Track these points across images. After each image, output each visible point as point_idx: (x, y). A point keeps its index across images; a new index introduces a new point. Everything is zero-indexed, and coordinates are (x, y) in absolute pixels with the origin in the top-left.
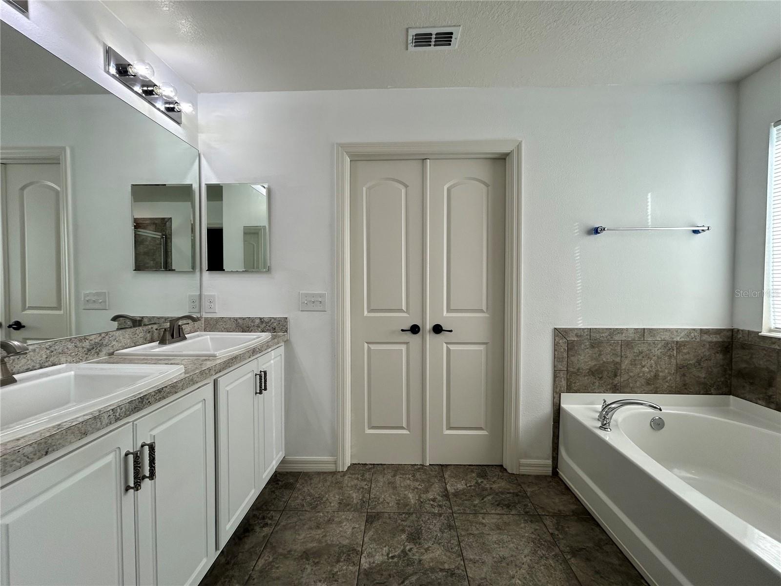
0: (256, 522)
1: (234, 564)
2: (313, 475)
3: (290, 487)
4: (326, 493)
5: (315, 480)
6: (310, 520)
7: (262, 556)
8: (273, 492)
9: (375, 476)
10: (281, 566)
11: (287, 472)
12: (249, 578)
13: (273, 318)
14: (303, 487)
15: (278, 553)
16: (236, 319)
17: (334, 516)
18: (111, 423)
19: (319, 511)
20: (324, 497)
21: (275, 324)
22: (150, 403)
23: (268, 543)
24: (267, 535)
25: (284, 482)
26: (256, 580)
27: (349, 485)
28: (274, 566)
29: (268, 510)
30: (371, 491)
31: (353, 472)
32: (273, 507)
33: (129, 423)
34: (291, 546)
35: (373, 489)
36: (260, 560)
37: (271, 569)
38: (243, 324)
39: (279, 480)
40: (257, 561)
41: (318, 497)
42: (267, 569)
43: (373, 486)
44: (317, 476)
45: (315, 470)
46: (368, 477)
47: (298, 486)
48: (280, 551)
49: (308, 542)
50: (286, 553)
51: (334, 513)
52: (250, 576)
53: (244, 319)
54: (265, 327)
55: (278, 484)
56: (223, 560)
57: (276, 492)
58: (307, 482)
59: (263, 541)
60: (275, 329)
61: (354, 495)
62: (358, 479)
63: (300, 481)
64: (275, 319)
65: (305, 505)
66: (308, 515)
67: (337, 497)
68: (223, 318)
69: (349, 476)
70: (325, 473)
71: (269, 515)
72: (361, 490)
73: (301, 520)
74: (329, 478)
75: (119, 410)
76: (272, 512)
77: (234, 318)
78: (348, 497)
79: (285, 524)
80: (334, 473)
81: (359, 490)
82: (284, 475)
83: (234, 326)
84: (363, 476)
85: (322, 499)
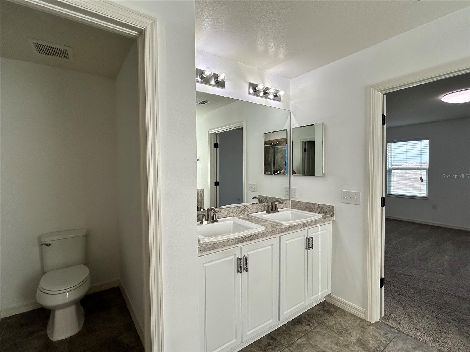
0: (305, 321)
1: (288, 333)
2: (347, 314)
3: (330, 313)
4: (351, 329)
5: (348, 318)
6: (334, 337)
7: (302, 338)
8: (319, 311)
9: (396, 339)
10: (309, 349)
11: (332, 304)
12: (292, 344)
13: (325, 205)
14: (338, 317)
15: (310, 342)
16: (306, 203)
17: (350, 345)
18: (232, 244)
19: (342, 336)
20: (349, 330)
21: (327, 209)
22: (246, 241)
23: (306, 334)
24: (307, 330)
25: (328, 309)
26: (295, 347)
27: (371, 333)
28: (305, 346)
29: (312, 318)
30: (387, 347)
31: (379, 327)
32: (316, 318)
33: (240, 246)
34: (317, 343)
35: (390, 347)
36: (300, 339)
37: (303, 347)
38: (309, 207)
39: (325, 307)
40: (298, 339)
41: (345, 328)
42: (301, 346)
43: (390, 344)
44: (349, 316)
45: (351, 312)
46: (389, 336)
47: (335, 315)
48: (311, 342)
49: (328, 348)
50: (314, 345)
51: (351, 344)
52: (293, 344)
53: (310, 204)
54: (321, 210)
55: (324, 308)
56: (284, 328)
57: (321, 311)
58: (342, 316)
59: (304, 332)
60: (326, 212)
61: (371, 342)
62: (380, 333)
63: (338, 313)
64: (326, 206)
65: (334, 328)
66: (334, 334)
67: (358, 335)
68: (299, 202)
69: (374, 328)
70: (357, 317)
71: (312, 321)
72: (379, 342)
73: (328, 334)
74: (358, 322)
75: (235, 240)
76: (314, 321)
77: (305, 203)
78: (366, 340)
79: (319, 331)
80: (363, 320)
81: (377, 341)
82: (330, 305)
83: (305, 207)
84: (386, 333)
85: (347, 331)
